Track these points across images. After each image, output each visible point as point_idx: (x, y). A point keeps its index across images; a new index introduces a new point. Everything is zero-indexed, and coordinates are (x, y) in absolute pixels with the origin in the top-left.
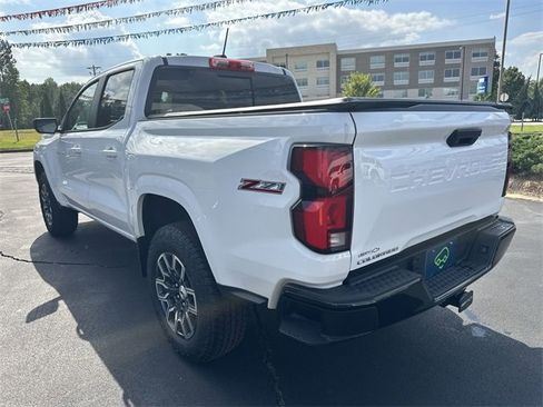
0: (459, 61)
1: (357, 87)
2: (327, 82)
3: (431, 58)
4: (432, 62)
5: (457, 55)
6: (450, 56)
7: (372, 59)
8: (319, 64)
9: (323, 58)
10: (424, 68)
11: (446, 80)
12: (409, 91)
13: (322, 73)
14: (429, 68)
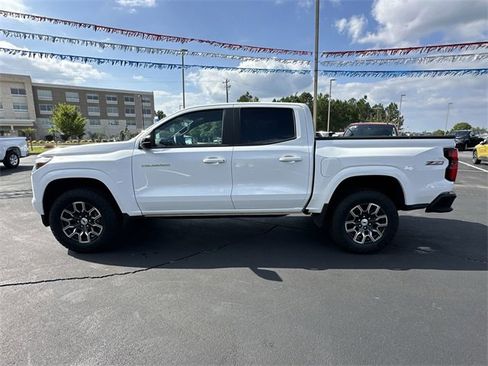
0: (133, 103)
1: (66, 114)
2: (26, 107)
3: (114, 99)
4: (116, 102)
5: (132, 100)
6: (127, 100)
7: (67, 94)
8: (14, 91)
9: (18, 87)
10: (110, 105)
11: (127, 115)
12: (101, 121)
13: (18, 99)
14: (114, 106)
